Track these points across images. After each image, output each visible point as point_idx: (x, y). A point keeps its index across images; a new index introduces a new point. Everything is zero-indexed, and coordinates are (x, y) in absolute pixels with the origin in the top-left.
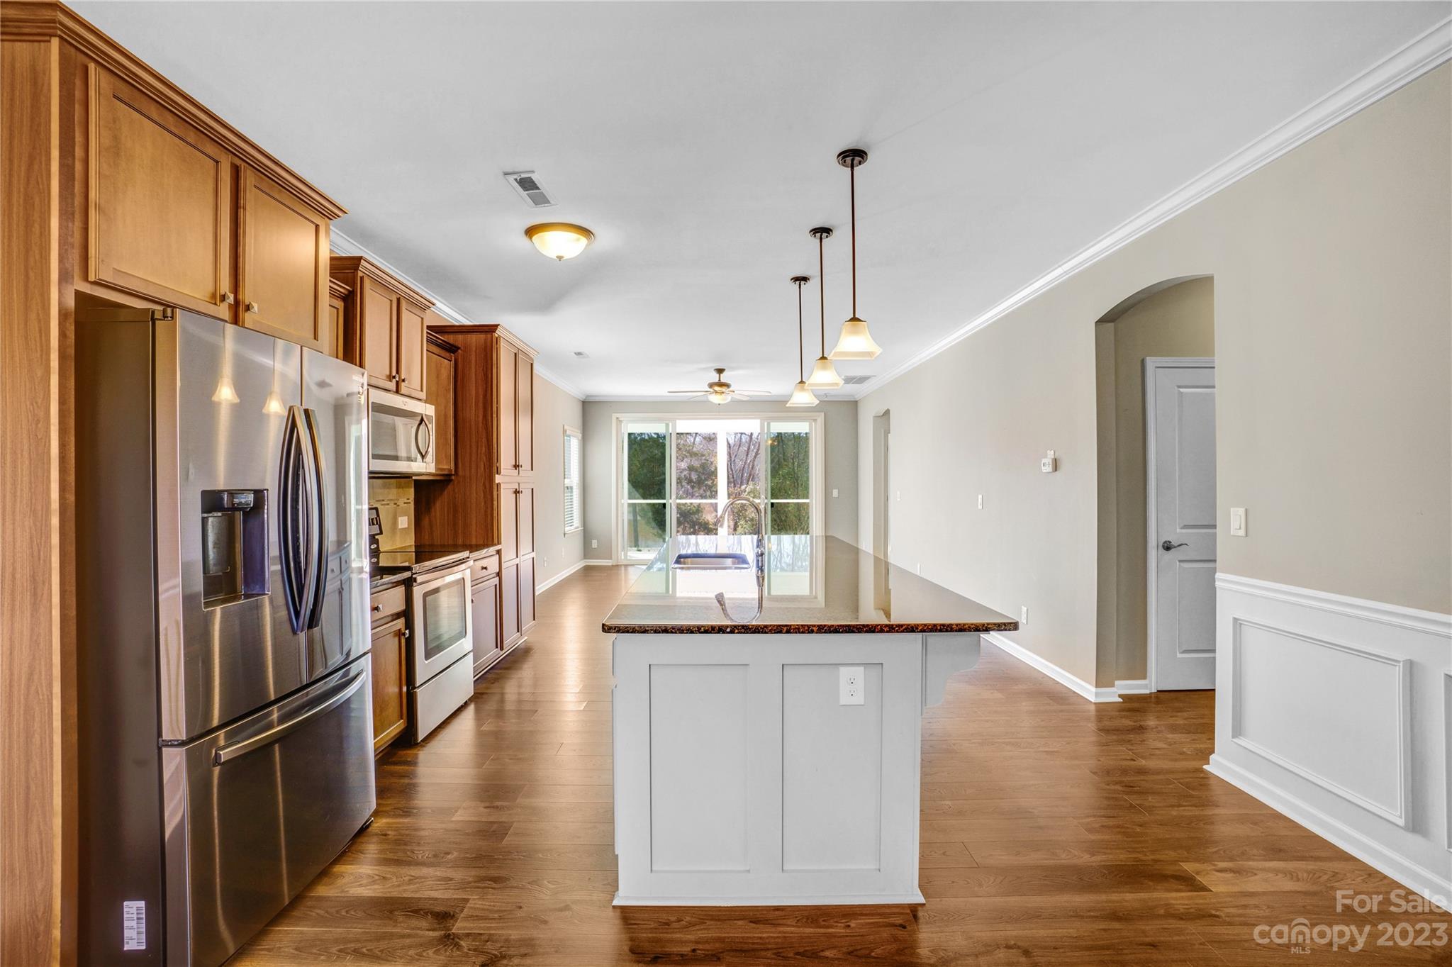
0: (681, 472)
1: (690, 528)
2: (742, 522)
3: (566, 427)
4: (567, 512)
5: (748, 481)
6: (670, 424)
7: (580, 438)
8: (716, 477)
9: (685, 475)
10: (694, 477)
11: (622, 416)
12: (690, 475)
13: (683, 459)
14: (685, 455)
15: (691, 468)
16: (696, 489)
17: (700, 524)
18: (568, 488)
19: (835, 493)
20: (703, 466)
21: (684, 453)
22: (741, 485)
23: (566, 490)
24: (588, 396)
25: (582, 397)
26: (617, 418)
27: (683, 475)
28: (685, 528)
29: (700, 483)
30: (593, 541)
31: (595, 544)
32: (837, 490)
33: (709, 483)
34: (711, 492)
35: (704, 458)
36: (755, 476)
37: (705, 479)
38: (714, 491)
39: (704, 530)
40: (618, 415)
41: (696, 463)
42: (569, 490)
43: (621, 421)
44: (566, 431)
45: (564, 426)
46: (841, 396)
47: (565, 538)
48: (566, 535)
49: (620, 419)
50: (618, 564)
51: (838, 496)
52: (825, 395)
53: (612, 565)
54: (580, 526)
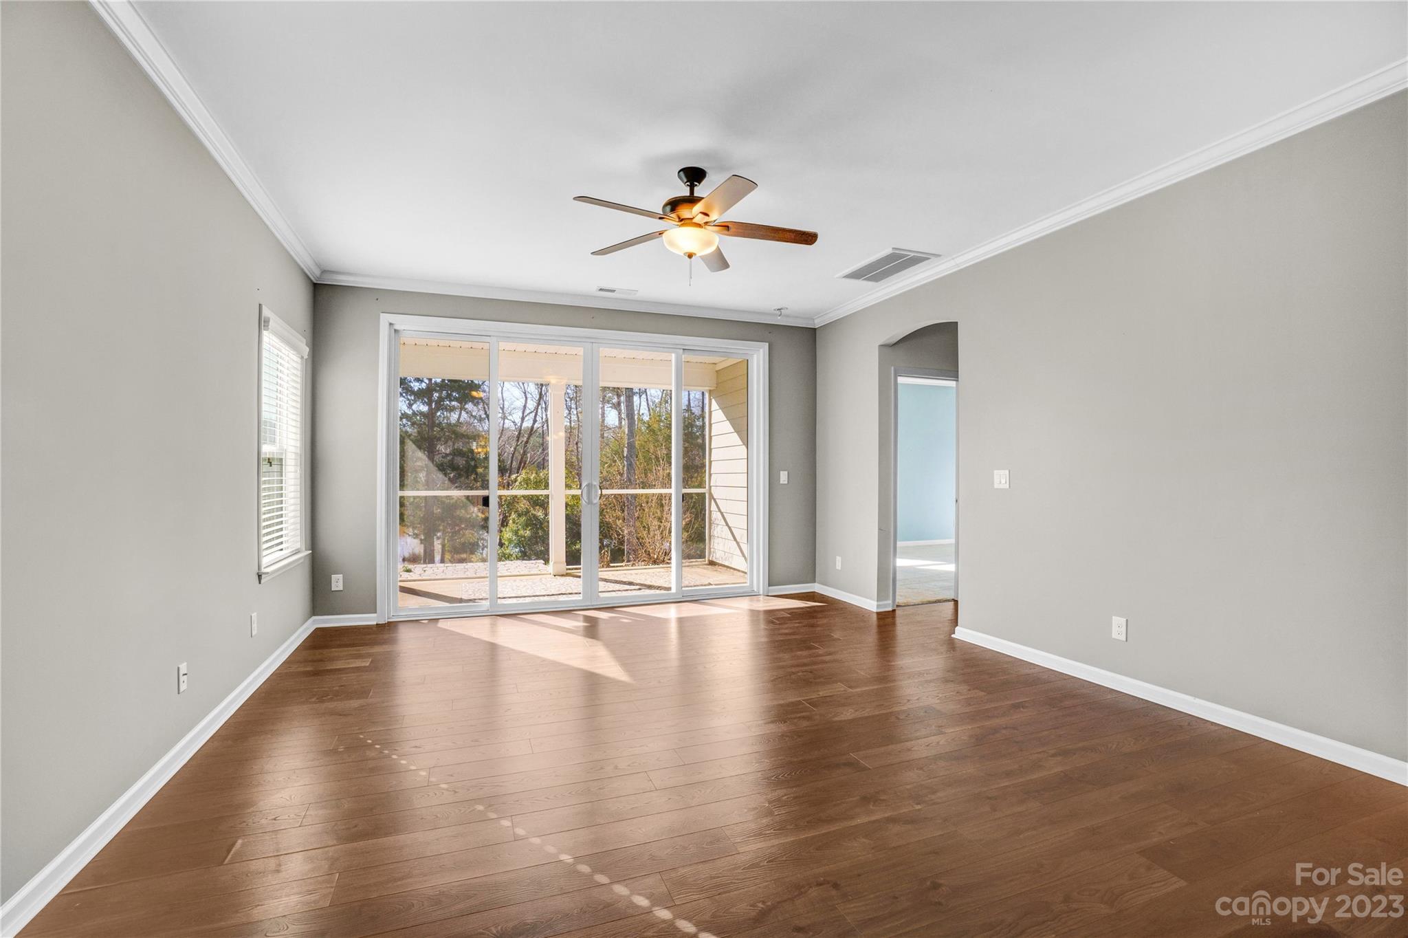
3: (265, 312)
4: (265, 520)
7: (306, 357)
11: (400, 321)
18: (270, 462)
19: (783, 477)
23: (265, 467)
24: (324, 272)
25: (312, 273)
26: (391, 324)
30: (334, 577)
31: (337, 583)
32: (786, 473)
40: (393, 318)
42: (275, 468)
43: (397, 332)
44: (267, 321)
45: (263, 306)
46: (797, 317)
47: (260, 583)
48: (263, 576)
49: (397, 327)
50: (390, 620)
51: (786, 482)
52: (778, 312)
53: (377, 624)
54: (304, 549)
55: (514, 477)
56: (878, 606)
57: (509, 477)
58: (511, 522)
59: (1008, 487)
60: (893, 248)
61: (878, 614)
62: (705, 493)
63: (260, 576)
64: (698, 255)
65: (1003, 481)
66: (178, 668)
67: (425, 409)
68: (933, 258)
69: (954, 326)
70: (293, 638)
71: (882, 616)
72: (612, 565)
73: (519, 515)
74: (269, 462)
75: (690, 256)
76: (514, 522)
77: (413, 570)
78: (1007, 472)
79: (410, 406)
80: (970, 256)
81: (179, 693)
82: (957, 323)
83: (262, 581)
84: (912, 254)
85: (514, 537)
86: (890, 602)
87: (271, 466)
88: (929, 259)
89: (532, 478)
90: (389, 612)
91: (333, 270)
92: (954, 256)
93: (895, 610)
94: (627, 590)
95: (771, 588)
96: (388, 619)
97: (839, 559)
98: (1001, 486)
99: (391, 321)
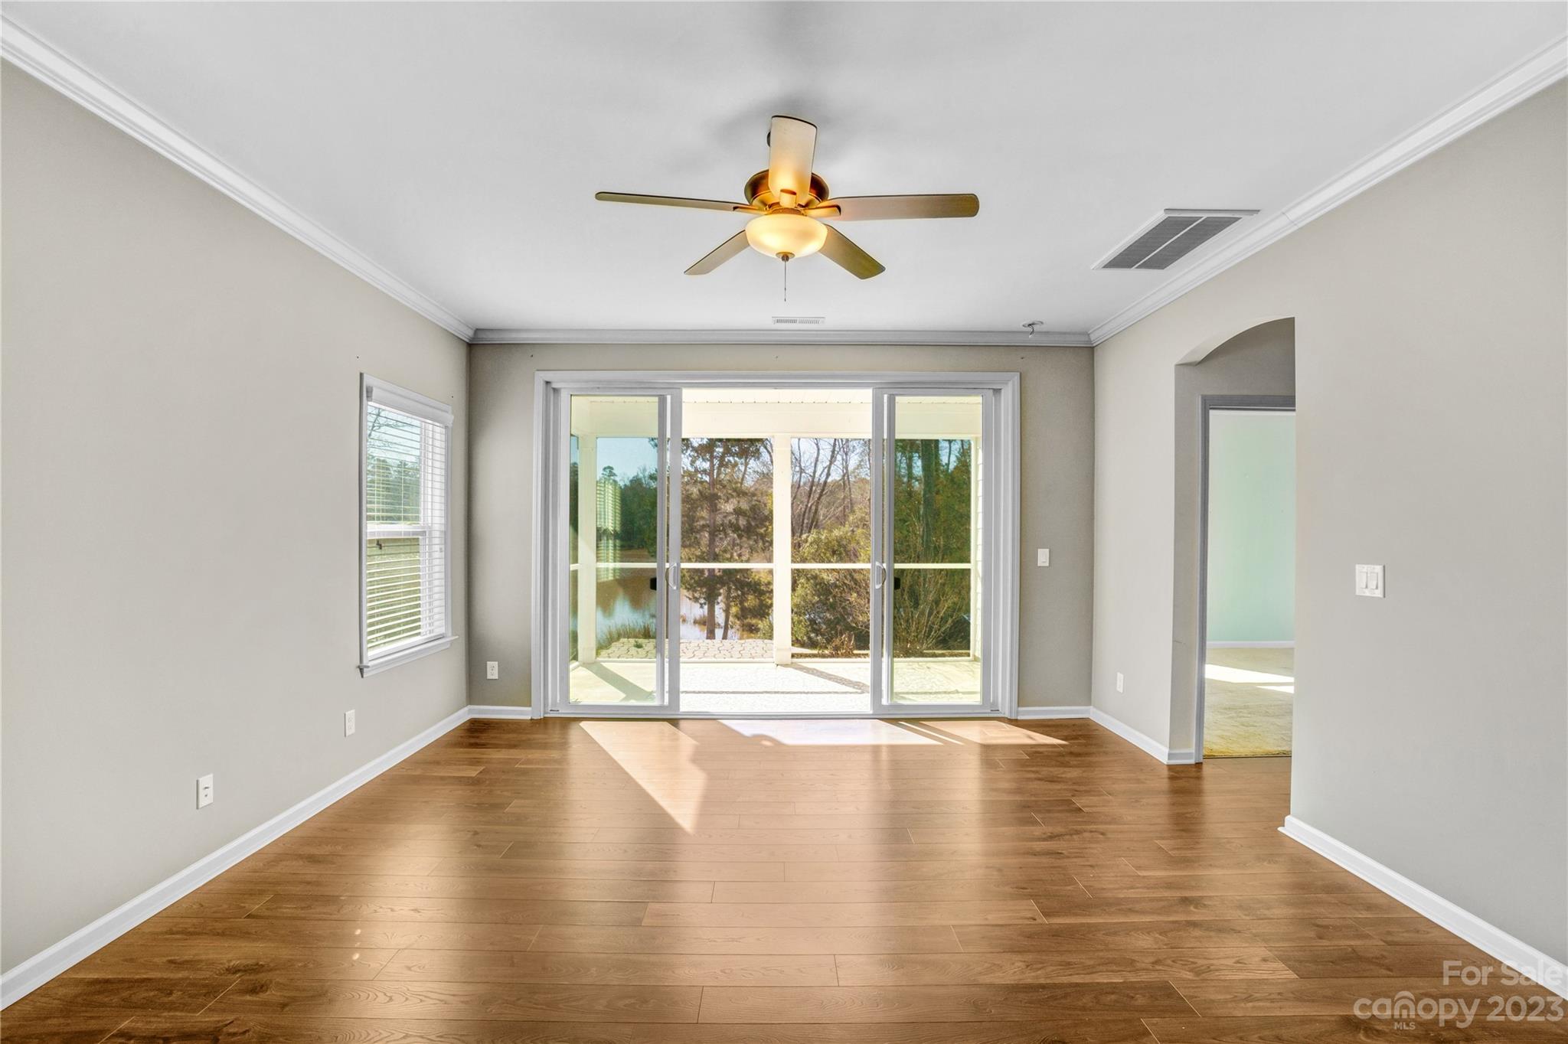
0: (725, 517)
1: (737, 589)
2: (802, 580)
3: (367, 381)
5: (810, 529)
6: (669, 398)
7: (450, 425)
8: (771, 523)
9: (730, 521)
10: (742, 522)
11: (557, 378)
12: (737, 520)
13: (728, 499)
14: (730, 494)
15: (738, 512)
16: (744, 539)
17: (749, 584)
19: (1043, 557)
20: (753, 509)
21: (730, 492)
22: (801, 534)
24: (477, 331)
25: (467, 334)
26: (548, 383)
27: (726, 521)
28: (729, 589)
29: (749, 531)
30: (489, 664)
31: (493, 671)
32: (1047, 551)
33: (762, 531)
34: (764, 544)
35: (755, 498)
36: (819, 523)
37: (757, 525)
38: (767, 541)
39: (755, 592)
40: (549, 376)
41: (745, 505)
43: (556, 390)
44: (369, 391)
45: (365, 375)
46: (1065, 333)
47: (362, 677)
48: (365, 670)
49: (555, 385)
50: (546, 716)
51: (1047, 564)
52: (1030, 329)
53: (532, 719)
54: (450, 634)
55: (804, 536)
56: (1170, 756)
57: (800, 537)
58: (800, 586)
59: (1381, 596)
60: (1167, 210)
61: (1170, 767)
62: (969, 570)
63: (361, 670)
64: (796, 256)
65: (1372, 585)
66: (197, 781)
67: (706, 465)
68: (1245, 218)
69: (1290, 323)
70: (423, 735)
71: (1177, 773)
72: (855, 652)
73: (808, 579)
74: (378, 544)
75: (786, 257)
76: (802, 587)
77: (644, 645)
78: (1379, 569)
79: (693, 463)
80: (1308, 206)
81: (197, 808)
82: (1294, 318)
83: (364, 676)
84: (1205, 216)
85: (802, 603)
86: (1193, 750)
87: (381, 548)
88: (1237, 219)
89: (823, 537)
90: (545, 705)
91: (499, 326)
92: (1284, 210)
93: (1201, 763)
94: (846, 693)
95: (1021, 709)
96: (545, 713)
97: (1120, 676)
98: (1367, 593)
99: (548, 380)
